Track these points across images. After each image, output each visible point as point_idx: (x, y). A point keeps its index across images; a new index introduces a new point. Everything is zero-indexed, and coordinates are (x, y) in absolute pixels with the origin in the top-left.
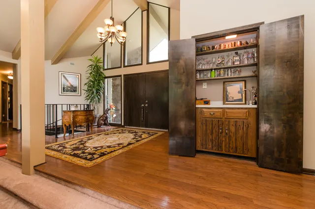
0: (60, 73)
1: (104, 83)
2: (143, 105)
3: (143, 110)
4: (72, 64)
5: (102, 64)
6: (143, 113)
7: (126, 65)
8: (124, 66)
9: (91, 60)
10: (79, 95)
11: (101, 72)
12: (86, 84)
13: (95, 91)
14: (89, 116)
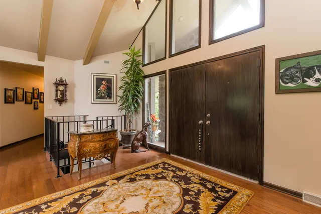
0: (92, 75)
1: (143, 86)
2: (201, 122)
3: (202, 132)
4: (107, 62)
5: (141, 58)
6: (202, 137)
7: (173, 52)
8: (171, 56)
9: (127, 54)
10: (115, 102)
11: (140, 70)
12: (121, 88)
13: (130, 98)
14: (108, 142)
